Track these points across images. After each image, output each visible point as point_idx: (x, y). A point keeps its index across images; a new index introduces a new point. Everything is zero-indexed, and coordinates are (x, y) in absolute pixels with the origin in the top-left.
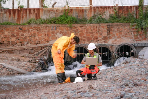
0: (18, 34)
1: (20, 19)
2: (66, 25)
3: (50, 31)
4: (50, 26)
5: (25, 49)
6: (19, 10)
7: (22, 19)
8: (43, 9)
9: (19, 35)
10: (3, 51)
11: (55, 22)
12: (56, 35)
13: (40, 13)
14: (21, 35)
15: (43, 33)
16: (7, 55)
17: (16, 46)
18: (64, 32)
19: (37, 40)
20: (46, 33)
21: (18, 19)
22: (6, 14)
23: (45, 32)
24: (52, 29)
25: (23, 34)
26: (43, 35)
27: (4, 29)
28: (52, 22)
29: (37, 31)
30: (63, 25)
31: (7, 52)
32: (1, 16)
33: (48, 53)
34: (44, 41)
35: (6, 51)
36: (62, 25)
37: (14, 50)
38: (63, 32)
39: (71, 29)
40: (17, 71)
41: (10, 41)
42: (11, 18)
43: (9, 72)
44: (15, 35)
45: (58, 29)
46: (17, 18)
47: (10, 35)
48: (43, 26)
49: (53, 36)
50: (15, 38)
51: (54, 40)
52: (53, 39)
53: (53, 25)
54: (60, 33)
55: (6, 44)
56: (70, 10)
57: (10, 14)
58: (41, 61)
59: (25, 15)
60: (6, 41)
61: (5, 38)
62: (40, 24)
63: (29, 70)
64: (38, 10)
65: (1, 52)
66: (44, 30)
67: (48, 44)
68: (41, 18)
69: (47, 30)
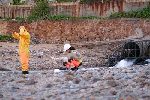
0: (97, 29)
1: (103, 12)
2: (146, 19)
3: (130, 25)
4: (129, 20)
5: (103, 44)
6: (102, 3)
7: (105, 13)
9: (99, 29)
10: (83, 46)
11: (135, 17)
12: (136, 29)
13: (123, 6)
14: (101, 30)
15: (122, 27)
17: (95, 41)
19: (115, 34)
20: (126, 28)
21: (101, 12)
22: (89, 7)
23: (124, 26)
25: (103, 29)
26: (122, 30)
27: (84, 23)
28: (133, 16)
29: (117, 25)
30: (144, 19)
31: (86, 47)
34: (123, 37)
36: (142, 19)
37: (93, 45)
38: (143, 26)
41: (90, 36)
42: (94, 12)
44: (95, 29)
45: (138, 24)
47: (90, 29)
48: (123, 20)
49: (133, 30)
50: (95, 33)
51: (133, 35)
53: (133, 19)
54: (140, 28)
55: (85, 39)
57: (93, 8)
59: (108, 8)
60: (86, 35)
61: (85, 32)
62: (121, 18)
63: (90, 65)
64: (121, 3)
65: (80, 47)
66: (123, 25)
67: (125, 39)
68: (124, 11)
69: (127, 24)
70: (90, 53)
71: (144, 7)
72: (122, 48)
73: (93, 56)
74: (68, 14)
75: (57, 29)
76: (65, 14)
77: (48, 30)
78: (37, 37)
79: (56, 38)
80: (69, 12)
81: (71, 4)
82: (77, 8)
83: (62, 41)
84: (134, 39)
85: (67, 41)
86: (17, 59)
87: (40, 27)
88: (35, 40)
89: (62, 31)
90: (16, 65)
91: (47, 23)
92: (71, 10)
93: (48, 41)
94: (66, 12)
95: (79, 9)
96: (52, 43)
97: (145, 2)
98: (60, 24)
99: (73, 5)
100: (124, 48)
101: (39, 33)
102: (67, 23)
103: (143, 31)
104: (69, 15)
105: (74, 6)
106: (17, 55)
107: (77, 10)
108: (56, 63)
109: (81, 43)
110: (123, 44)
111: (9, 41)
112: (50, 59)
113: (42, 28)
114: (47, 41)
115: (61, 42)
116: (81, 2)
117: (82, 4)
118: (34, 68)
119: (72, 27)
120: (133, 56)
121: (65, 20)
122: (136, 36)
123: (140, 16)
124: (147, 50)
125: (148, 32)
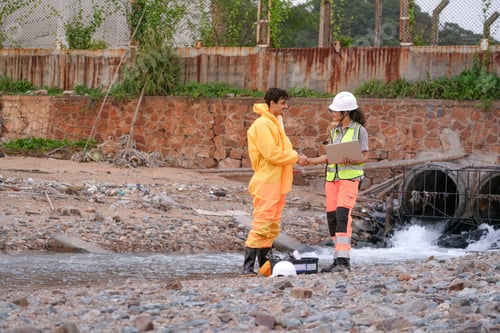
0: (324, 127)
1: (339, 79)
2: (472, 103)
3: (424, 120)
4: (422, 104)
6: (336, 52)
7: (346, 81)
8: (408, 50)
11: (439, 94)
12: (441, 133)
13: (401, 62)
15: (400, 125)
18: (466, 125)
19: (379, 146)
20: (410, 127)
21: (332, 80)
22: (298, 63)
23: (405, 122)
24: (427, 116)
26: (399, 133)
28: (433, 94)
29: (384, 118)
30: (465, 103)
32: (284, 71)
33: (403, 189)
34: (401, 153)
36: (461, 104)
37: (309, 176)
38: (463, 124)
39: (490, 117)
41: (301, 147)
42: (312, 76)
43: (238, 240)
44: (317, 128)
45: (447, 116)
46: (329, 77)
47: (301, 127)
48: (402, 103)
49: (430, 135)
50: (315, 138)
51: (433, 149)
52: (429, 147)
53: (432, 101)
54: (453, 129)
56: (494, 57)
57: (309, 64)
58: (376, 214)
59: (355, 69)
62: (395, 97)
63: (318, 237)
64: (394, 54)
66: (403, 117)
67: (409, 161)
68: (402, 77)
69: (414, 117)
70: (306, 198)
71: (463, 69)
72: (404, 186)
73: (315, 210)
74: (232, 80)
75: (200, 123)
76: (222, 79)
77: (172, 127)
78: (140, 144)
79: (195, 151)
80: (236, 74)
81: (244, 52)
82: (261, 64)
83: (215, 160)
84: (438, 161)
85: (228, 160)
86: (94, 211)
87: (147, 117)
88: (133, 153)
89: (217, 130)
90: (97, 232)
91: (169, 105)
92: (241, 69)
93: (171, 157)
94: (227, 74)
95: (267, 67)
96: (185, 164)
97: (466, 55)
98: (209, 108)
99: (250, 56)
100: (410, 188)
101: (144, 135)
102: (232, 108)
103: (462, 138)
104: (236, 84)
105: (253, 59)
106: (92, 200)
107: (260, 70)
108: (216, 228)
110: (408, 176)
111: (56, 156)
112: (192, 214)
113: (154, 119)
114: (167, 158)
115: (213, 162)
116: (272, 48)
117: (274, 54)
118: (153, 244)
119: (246, 118)
120: (437, 214)
121: (226, 97)
122: (442, 152)
123: (456, 94)
124: (480, 196)
125: (479, 143)
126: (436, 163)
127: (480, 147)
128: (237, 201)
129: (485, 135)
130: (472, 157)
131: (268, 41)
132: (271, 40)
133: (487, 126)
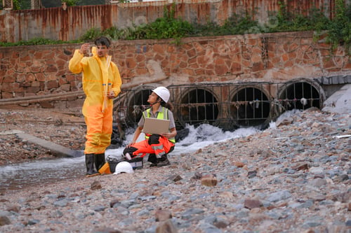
0: (61, 65)
1: (67, 30)
2: (168, 41)
3: (134, 54)
4: (131, 44)
5: (78, 98)
6: (64, 11)
7: (73, 31)
8: (117, 6)
9: (65, 66)
10: (30, 104)
11: (143, 36)
12: (147, 63)
13: (112, 15)
15: (117, 60)
16: (37, 113)
17: (58, 92)
18: (164, 57)
20: (125, 60)
21: (62, 30)
22: (36, 20)
23: (121, 57)
24: (136, 52)
27: (30, 55)
28: (138, 36)
30: (162, 41)
31: (38, 105)
32: (26, 26)
33: (127, 105)
35: (36, 103)
36: (160, 42)
37: (54, 101)
38: (162, 56)
39: (180, 50)
40: (46, 149)
41: (46, 81)
42: (48, 29)
43: (27, 151)
44: (56, 66)
45: (150, 51)
46: (60, 29)
47: (44, 66)
48: (118, 44)
49: (140, 65)
50: (56, 73)
51: (142, 75)
52: (140, 74)
53: (138, 41)
54: (156, 60)
55: (35, 87)
56: (178, 7)
57: (45, 21)
59: (78, 22)
60: (36, 80)
61: (34, 73)
63: (78, 144)
64: (106, 9)
65: (25, 105)
66: (119, 54)
67: (127, 84)
68: (113, 25)
69: (126, 53)
70: (56, 117)
71: (157, 17)
72: (127, 102)
73: (66, 125)
97: (158, 7)
100: (132, 104)
103: (163, 66)
109: (25, 98)
110: (130, 95)
116: (15, 10)
117: (17, 15)
119: (2, 62)
122: (149, 76)
123: (156, 35)
124: (183, 105)
125: (175, 68)
126: (148, 85)
127: (176, 71)
128: (9, 123)
129: (178, 62)
130: (171, 78)
131: (12, 6)
132: (14, 4)
133: (179, 56)
